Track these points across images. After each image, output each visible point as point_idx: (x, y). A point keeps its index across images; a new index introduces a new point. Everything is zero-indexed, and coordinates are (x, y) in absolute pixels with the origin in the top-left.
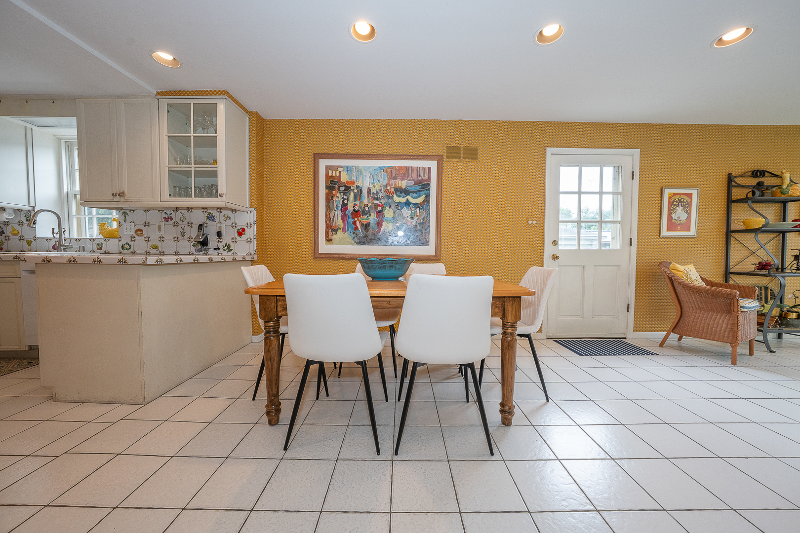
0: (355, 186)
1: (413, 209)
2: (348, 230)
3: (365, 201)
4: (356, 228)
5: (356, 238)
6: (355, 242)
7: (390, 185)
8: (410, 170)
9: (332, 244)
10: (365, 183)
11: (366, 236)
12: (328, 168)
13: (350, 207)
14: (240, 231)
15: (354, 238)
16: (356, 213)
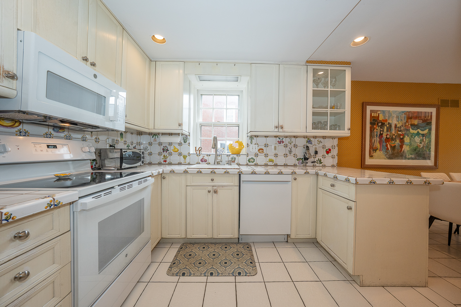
0: (387, 122)
1: (421, 138)
2: (383, 150)
3: (393, 132)
4: (388, 149)
5: (387, 155)
6: (387, 157)
7: (408, 123)
8: (420, 113)
9: (373, 158)
10: (394, 122)
11: (393, 154)
12: (372, 111)
13: (384, 136)
14: (328, 150)
15: (386, 155)
16: (387, 140)
